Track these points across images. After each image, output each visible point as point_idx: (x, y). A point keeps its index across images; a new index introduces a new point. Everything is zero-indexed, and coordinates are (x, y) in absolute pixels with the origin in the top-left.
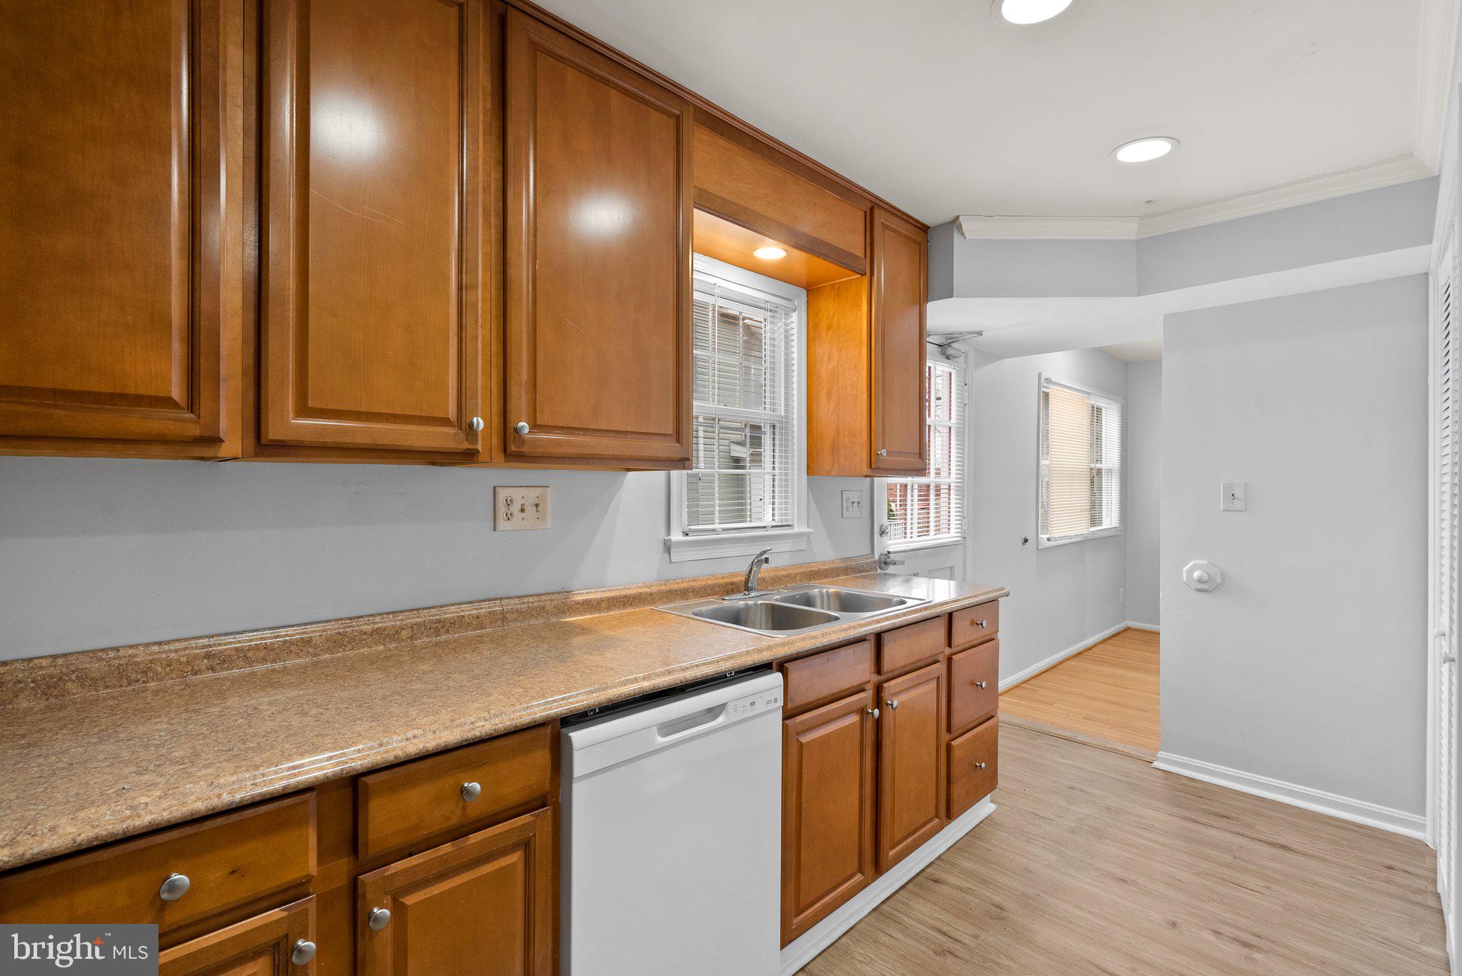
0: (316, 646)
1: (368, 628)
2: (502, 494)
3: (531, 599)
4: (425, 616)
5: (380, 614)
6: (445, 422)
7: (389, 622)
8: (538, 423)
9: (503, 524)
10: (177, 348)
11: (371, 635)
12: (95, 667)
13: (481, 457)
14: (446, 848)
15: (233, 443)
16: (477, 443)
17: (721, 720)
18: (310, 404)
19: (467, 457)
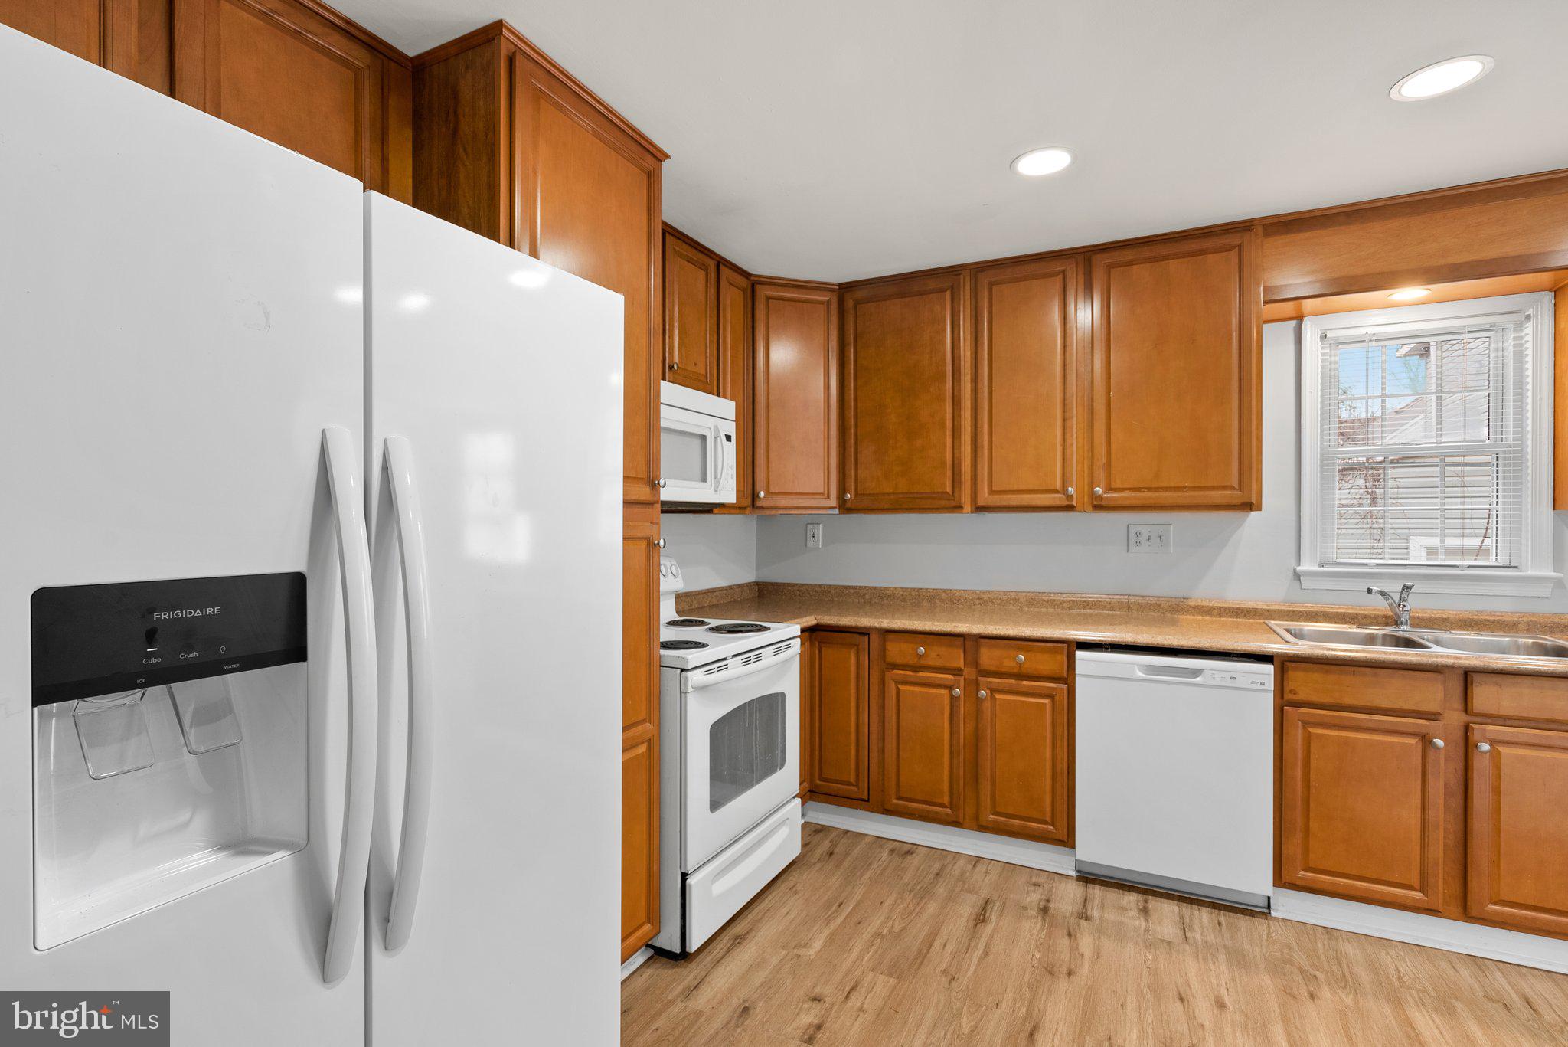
0: (1021, 603)
1: (1046, 599)
2: (1133, 530)
3: (1151, 599)
4: (1079, 598)
5: (1054, 593)
6: (1056, 491)
7: (1058, 598)
8: (1113, 487)
9: (1133, 548)
10: (949, 473)
11: (1048, 602)
12: (944, 596)
13: (1078, 509)
14: (1012, 681)
15: (967, 508)
16: (1072, 501)
17: (1198, 680)
18: (993, 489)
19: (1070, 508)
